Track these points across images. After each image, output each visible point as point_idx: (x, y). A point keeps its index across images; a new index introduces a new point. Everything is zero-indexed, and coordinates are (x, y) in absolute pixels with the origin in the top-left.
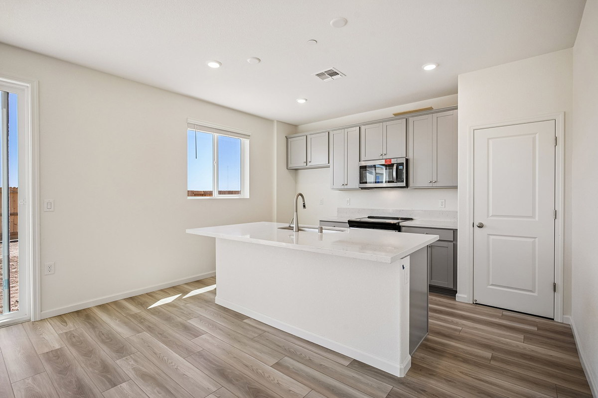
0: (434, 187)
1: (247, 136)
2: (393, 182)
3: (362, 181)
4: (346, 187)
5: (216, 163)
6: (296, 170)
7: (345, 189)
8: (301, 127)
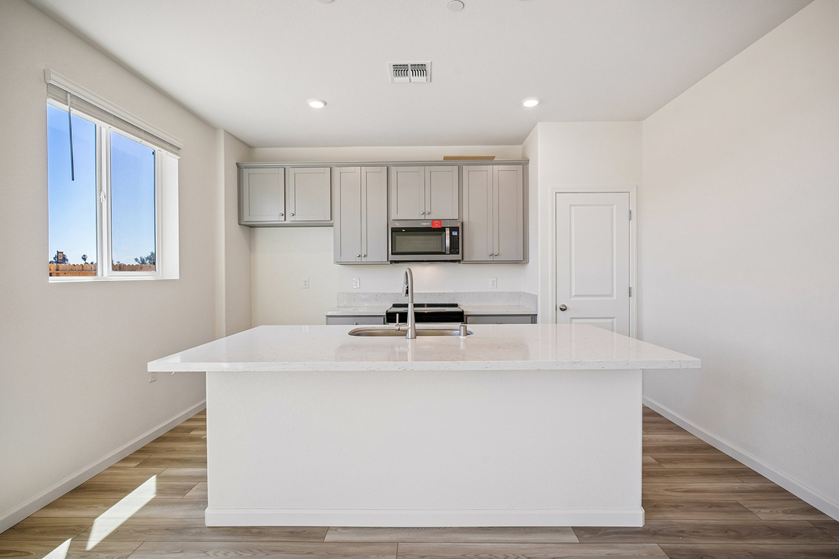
0: (494, 261)
1: (175, 149)
2: (444, 253)
3: (395, 250)
4: (364, 260)
5: (106, 197)
6: (252, 227)
7: (361, 263)
8: (259, 152)
